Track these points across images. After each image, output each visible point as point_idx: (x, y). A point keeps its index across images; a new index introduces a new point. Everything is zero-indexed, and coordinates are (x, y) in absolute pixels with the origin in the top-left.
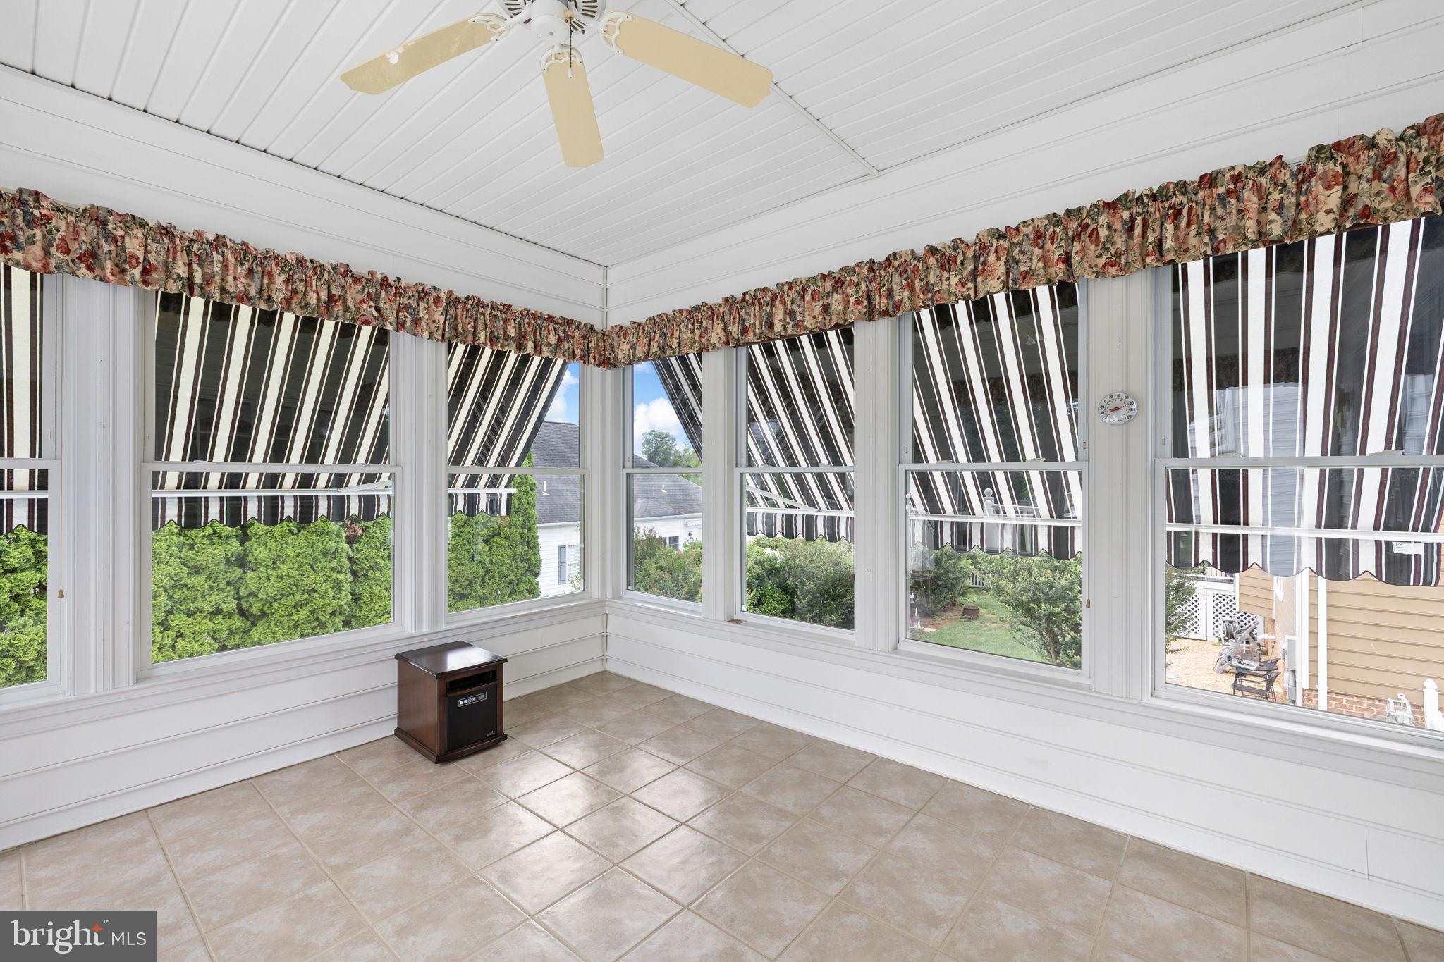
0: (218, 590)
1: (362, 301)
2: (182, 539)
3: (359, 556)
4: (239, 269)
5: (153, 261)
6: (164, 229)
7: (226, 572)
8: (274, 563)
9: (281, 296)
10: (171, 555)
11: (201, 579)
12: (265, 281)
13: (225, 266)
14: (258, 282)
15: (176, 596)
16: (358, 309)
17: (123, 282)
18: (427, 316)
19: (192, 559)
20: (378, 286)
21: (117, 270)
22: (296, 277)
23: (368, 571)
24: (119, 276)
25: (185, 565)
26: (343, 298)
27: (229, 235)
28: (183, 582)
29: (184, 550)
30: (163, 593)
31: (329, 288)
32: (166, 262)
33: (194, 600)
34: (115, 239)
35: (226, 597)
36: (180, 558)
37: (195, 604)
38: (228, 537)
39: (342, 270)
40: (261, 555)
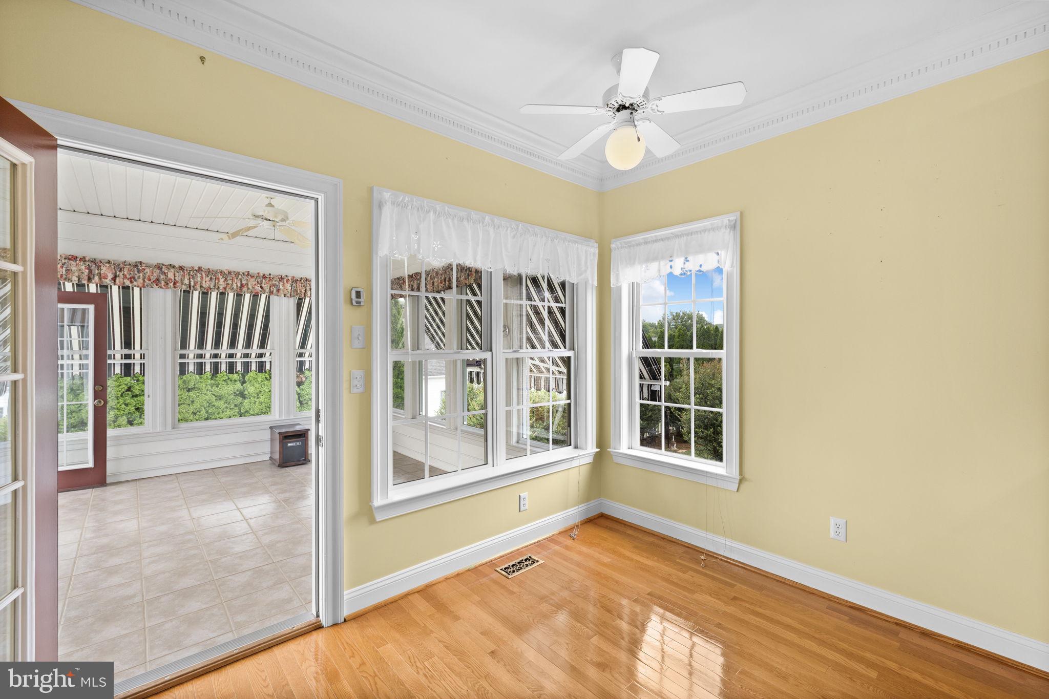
0: (230, 409)
1: (255, 285)
2: (213, 381)
3: (303, 392)
4: (207, 278)
5: (177, 280)
6: (181, 267)
7: (234, 399)
8: (258, 395)
9: (222, 287)
10: (207, 390)
11: (222, 402)
12: (217, 282)
13: (202, 278)
14: (214, 282)
15: (210, 411)
16: (253, 288)
17: (167, 288)
18: (283, 288)
19: (217, 392)
20: (262, 278)
21: (165, 284)
22: (228, 279)
23: (308, 401)
24: (166, 286)
25: (214, 395)
26: (247, 284)
27: (203, 267)
28: (213, 404)
29: (213, 388)
30: (203, 409)
31: (241, 281)
32: (182, 279)
33: (218, 414)
34: (165, 273)
35: (234, 412)
36: (212, 391)
37: (219, 416)
38: (235, 381)
39: (246, 274)
40: (251, 391)
